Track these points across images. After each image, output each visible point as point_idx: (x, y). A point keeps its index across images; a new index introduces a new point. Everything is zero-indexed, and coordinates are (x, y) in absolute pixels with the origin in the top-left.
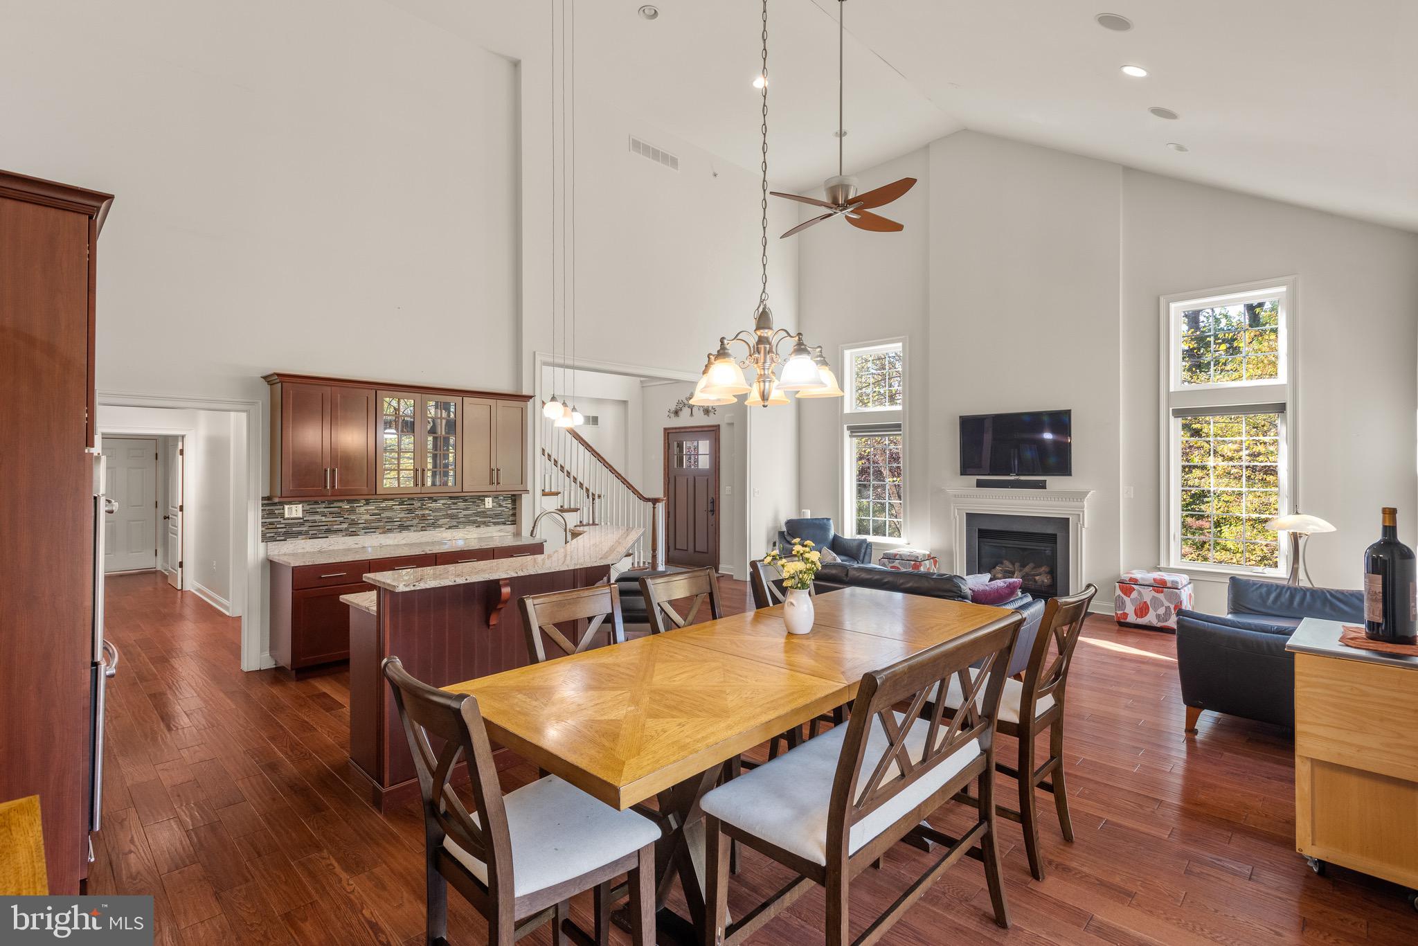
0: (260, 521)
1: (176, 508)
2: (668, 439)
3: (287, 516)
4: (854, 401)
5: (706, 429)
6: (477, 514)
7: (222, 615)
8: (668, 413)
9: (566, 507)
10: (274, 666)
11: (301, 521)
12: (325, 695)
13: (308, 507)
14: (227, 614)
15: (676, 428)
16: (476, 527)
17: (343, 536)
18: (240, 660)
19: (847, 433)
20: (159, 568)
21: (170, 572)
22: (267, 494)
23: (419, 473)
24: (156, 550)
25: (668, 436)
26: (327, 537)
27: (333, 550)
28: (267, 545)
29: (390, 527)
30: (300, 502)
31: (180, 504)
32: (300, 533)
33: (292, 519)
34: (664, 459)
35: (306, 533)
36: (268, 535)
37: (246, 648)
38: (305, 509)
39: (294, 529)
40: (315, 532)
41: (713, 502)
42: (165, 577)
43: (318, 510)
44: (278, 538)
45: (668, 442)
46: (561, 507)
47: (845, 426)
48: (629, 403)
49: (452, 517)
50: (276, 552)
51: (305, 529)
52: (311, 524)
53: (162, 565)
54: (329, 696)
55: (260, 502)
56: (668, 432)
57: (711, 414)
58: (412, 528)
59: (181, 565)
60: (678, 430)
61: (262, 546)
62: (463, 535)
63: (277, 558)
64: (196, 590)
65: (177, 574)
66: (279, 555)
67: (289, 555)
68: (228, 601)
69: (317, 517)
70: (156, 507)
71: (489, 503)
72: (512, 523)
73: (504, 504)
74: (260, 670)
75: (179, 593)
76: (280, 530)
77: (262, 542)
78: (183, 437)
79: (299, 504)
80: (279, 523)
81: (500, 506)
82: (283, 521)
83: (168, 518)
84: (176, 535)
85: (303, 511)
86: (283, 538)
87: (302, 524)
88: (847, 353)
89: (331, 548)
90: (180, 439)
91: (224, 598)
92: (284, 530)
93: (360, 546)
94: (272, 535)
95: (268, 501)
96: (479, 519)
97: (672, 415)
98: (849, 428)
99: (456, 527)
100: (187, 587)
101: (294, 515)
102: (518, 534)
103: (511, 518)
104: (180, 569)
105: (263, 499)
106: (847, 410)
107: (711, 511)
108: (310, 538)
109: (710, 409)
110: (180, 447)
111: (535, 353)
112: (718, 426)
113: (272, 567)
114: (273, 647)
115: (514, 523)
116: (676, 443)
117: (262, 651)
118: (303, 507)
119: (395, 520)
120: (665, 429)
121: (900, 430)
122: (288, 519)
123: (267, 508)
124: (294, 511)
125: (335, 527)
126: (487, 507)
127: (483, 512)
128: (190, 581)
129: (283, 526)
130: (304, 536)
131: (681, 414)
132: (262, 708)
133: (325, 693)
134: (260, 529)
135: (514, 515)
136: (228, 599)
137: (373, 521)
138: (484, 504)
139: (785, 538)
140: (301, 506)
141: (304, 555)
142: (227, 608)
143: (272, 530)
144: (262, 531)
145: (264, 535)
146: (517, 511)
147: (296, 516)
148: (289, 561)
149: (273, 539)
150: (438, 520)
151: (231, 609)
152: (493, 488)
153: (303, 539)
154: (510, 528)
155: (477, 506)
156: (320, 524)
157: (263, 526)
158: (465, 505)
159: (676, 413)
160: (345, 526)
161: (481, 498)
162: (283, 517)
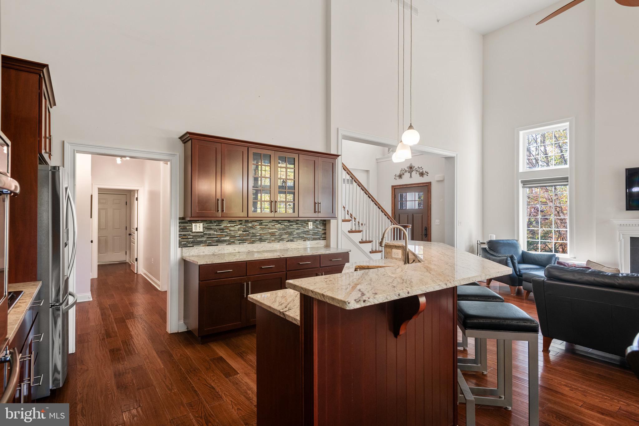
0: (178, 233)
1: (134, 229)
2: (394, 192)
3: (194, 231)
4: (526, 164)
5: (421, 185)
6: (304, 232)
7: (156, 290)
8: (395, 177)
9: (354, 229)
10: (186, 330)
11: (202, 234)
12: (221, 359)
13: (206, 225)
14: (159, 289)
15: (400, 185)
16: (304, 241)
17: (227, 245)
18: (166, 323)
19: (521, 185)
20: (127, 261)
21: (132, 263)
22: (182, 216)
23: (273, 204)
24: (126, 252)
25: (394, 190)
26: (218, 245)
27: (221, 254)
28: (182, 249)
29: (254, 240)
30: (202, 221)
31: (136, 227)
32: (201, 242)
33: (197, 233)
34: (392, 204)
35: (205, 242)
36: (183, 243)
37: (169, 316)
38: (204, 226)
39: (198, 239)
40: (210, 242)
41: (426, 229)
42: (130, 266)
43: (212, 227)
44: (189, 245)
45: (394, 194)
46: (351, 229)
47: (520, 181)
48: (370, 171)
49: (290, 234)
50: (187, 255)
51: (204, 239)
52: (208, 236)
53: (129, 259)
54: (225, 361)
55: (178, 221)
56: (395, 189)
57: (425, 176)
58: (267, 241)
59: (137, 260)
60: (402, 187)
61: (179, 250)
62: (296, 246)
63: (188, 258)
64: (144, 274)
65: (135, 265)
66: (189, 257)
67: (195, 256)
68: (160, 281)
69: (212, 232)
70: (126, 229)
71: (311, 225)
72: (324, 238)
73: (319, 226)
74: (178, 333)
75: (136, 275)
76: (190, 240)
77: (179, 247)
78: (138, 191)
79: (201, 223)
80: (189, 235)
81: (317, 228)
82: (191, 234)
83: (131, 234)
84: (134, 243)
85: (203, 227)
86: (191, 245)
87: (202, 236)
88: (521, 133)
89: (220, 252)
90: (136, 192)
91: (158, 280)
92: (192, 240)
93: (237, 251)
94: (185, 243)
95: (183, 220)
96: (305, 236)
97: (397, 178)
98: (522, 182)
99: (292, 241)
100: (139, 272)
101: (198, 230)
102: (328, 246)
103: (323, 236)
104: (136, 262)
105: (180, 219)
106: (521, 170)
107: (425, 235)
108: (207, 246)
109: (424, 172)
110: (136, 196)
111: (338, 129)
112: (430, 183)
113: (185, 264)
114: (186, 317)
115: (325, 239)
116: (399, 194)
117: (179, 320)
118: (203, 225)
119: (257, 235)
120: (392, 186)
121: (568, 182)
122: (195, 232)
123: (182, 225)
124: (198, 227)
125: (222, 238)
126: (309, 228)
127: (307, 231)
128: (141, 269)
129: (191, 237)
130: (204, 244)
131: (403, 177)
132: (181, 369)
133: (221, 358)
134: (178, 239)
135: (325, 233)
136: (159, 281)
137: (245, 236)
138: (308, 226)
139: (488, 252)
140: (202, 224)
141: (204, 256)
142: (159, 286)
143: (185, 240)
144: (179, 240)
145: (180, 243)
146: (327, 231)
147: (199, 231)
148: (198, 261)
149: (185, 246)
150: (282, 235)
151: (161, 286)
152: (316, 215)
153: (203, 246)
154: (322, 243)
155: (304, 227)
156: (213, 236)
157: (180, 237)
158: (297, 226)
159: (400, 176)
160: (228, 238)
161: (306, 222)
162: (191, 231)
